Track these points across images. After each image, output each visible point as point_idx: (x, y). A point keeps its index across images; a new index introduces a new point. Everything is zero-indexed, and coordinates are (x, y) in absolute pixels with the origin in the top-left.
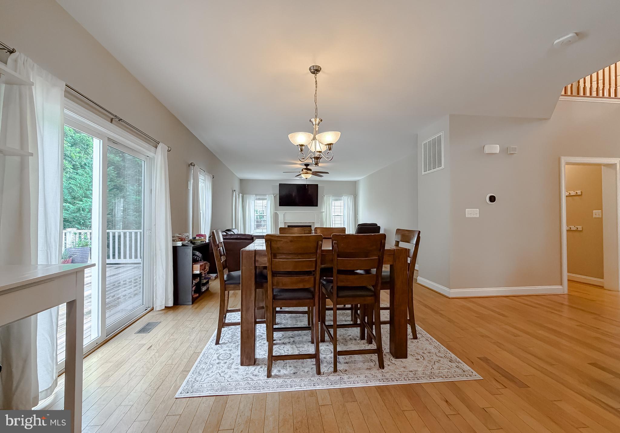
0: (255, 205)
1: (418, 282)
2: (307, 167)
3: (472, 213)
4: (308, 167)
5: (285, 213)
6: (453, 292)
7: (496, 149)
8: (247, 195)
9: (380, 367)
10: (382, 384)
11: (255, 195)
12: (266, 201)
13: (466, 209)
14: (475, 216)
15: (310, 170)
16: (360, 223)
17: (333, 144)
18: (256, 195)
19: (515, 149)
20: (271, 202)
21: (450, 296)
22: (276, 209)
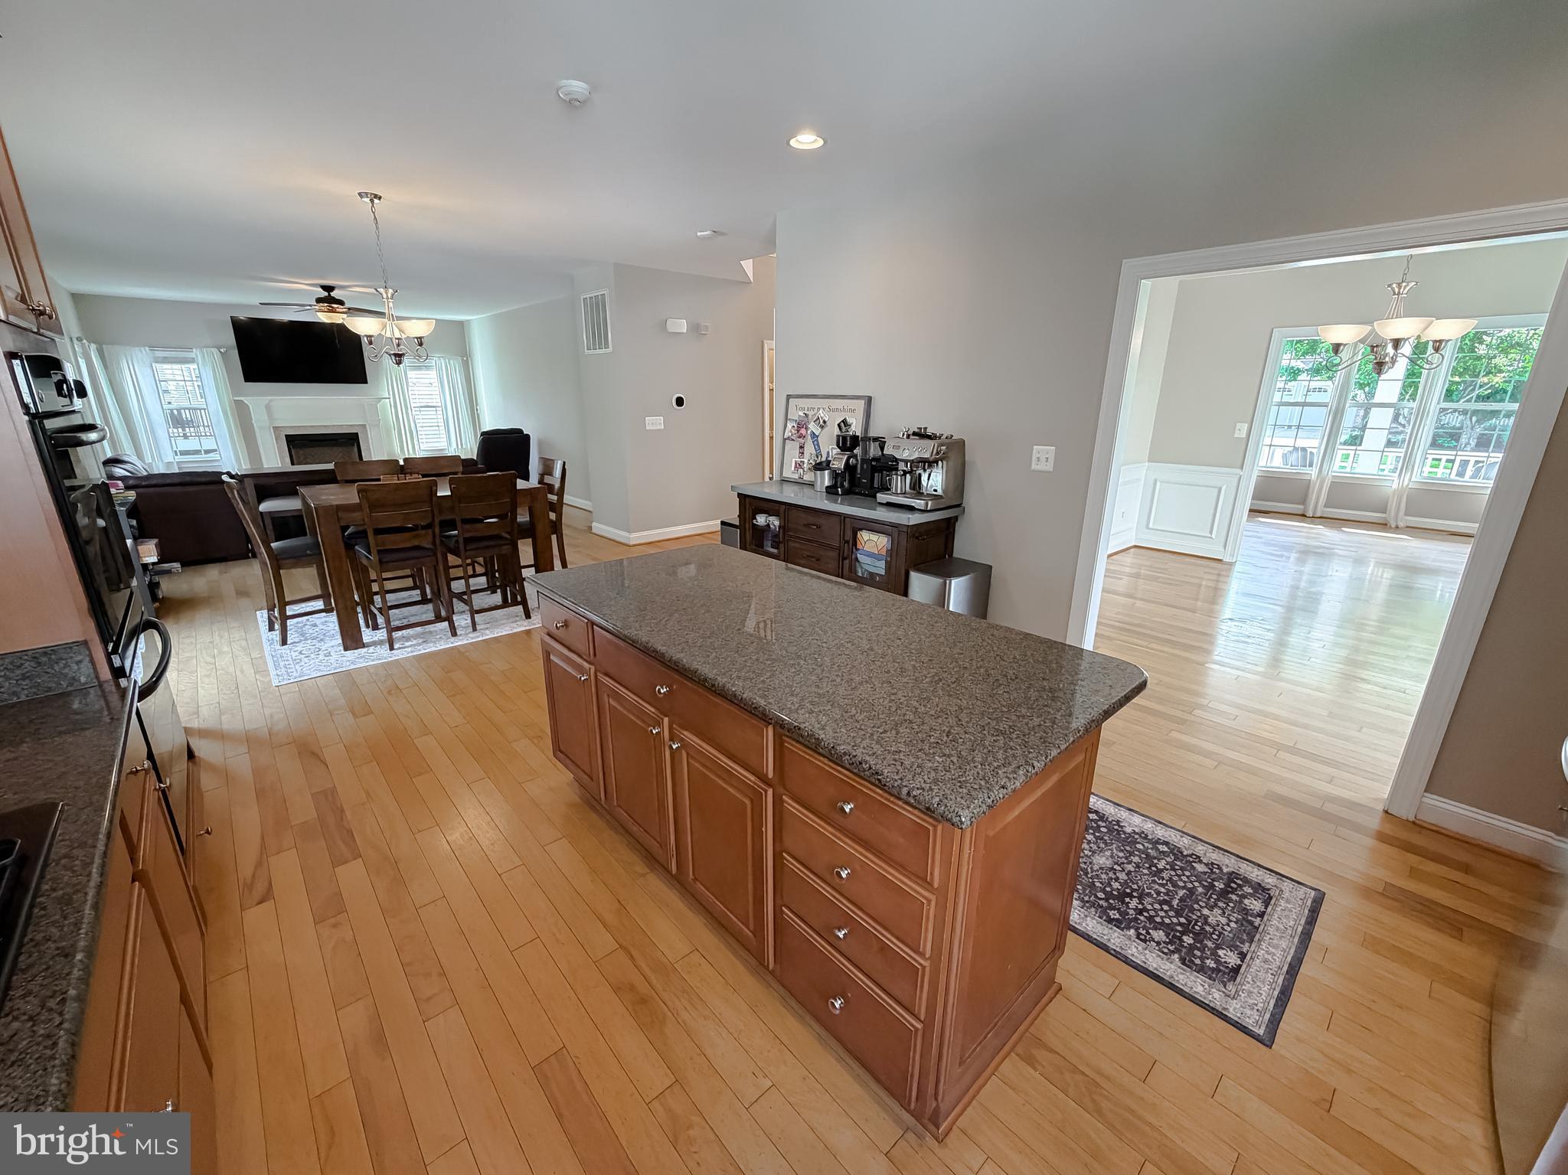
0: (157, 379)
1: (594, 531)
2: (329, 295)
3: (654, 423)
4: (332, 294)
5: (271, 401)
6: (635, 538)
7: (682, 326)
8: (116, 346)
9: (526, 618)
10: (527, 628)
11: (147, 348)
12: (193, 366)
13: (647, 418)
14: (659, 427)
15: (341, 303)
16: (487, 427)
17: (423, 337)
18: (152, 347)
19: (707, 327)
20: (214, 371)
21: (632, 543)
22: (235, 391)
